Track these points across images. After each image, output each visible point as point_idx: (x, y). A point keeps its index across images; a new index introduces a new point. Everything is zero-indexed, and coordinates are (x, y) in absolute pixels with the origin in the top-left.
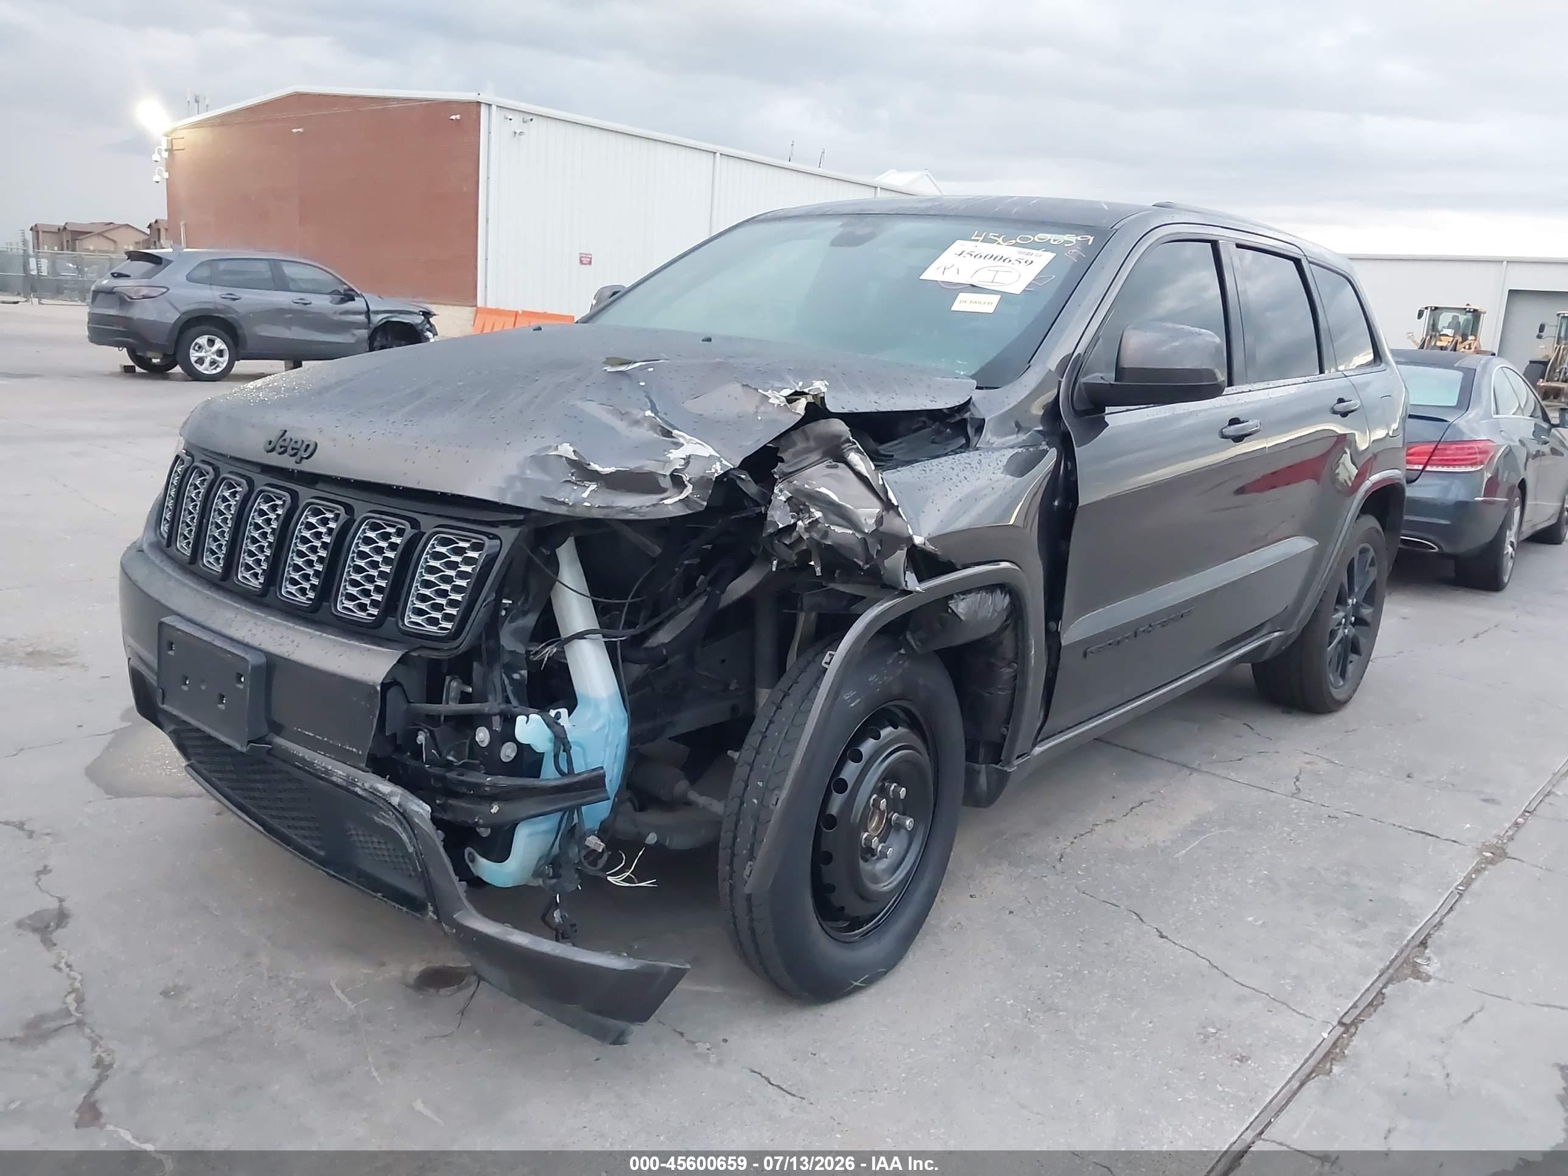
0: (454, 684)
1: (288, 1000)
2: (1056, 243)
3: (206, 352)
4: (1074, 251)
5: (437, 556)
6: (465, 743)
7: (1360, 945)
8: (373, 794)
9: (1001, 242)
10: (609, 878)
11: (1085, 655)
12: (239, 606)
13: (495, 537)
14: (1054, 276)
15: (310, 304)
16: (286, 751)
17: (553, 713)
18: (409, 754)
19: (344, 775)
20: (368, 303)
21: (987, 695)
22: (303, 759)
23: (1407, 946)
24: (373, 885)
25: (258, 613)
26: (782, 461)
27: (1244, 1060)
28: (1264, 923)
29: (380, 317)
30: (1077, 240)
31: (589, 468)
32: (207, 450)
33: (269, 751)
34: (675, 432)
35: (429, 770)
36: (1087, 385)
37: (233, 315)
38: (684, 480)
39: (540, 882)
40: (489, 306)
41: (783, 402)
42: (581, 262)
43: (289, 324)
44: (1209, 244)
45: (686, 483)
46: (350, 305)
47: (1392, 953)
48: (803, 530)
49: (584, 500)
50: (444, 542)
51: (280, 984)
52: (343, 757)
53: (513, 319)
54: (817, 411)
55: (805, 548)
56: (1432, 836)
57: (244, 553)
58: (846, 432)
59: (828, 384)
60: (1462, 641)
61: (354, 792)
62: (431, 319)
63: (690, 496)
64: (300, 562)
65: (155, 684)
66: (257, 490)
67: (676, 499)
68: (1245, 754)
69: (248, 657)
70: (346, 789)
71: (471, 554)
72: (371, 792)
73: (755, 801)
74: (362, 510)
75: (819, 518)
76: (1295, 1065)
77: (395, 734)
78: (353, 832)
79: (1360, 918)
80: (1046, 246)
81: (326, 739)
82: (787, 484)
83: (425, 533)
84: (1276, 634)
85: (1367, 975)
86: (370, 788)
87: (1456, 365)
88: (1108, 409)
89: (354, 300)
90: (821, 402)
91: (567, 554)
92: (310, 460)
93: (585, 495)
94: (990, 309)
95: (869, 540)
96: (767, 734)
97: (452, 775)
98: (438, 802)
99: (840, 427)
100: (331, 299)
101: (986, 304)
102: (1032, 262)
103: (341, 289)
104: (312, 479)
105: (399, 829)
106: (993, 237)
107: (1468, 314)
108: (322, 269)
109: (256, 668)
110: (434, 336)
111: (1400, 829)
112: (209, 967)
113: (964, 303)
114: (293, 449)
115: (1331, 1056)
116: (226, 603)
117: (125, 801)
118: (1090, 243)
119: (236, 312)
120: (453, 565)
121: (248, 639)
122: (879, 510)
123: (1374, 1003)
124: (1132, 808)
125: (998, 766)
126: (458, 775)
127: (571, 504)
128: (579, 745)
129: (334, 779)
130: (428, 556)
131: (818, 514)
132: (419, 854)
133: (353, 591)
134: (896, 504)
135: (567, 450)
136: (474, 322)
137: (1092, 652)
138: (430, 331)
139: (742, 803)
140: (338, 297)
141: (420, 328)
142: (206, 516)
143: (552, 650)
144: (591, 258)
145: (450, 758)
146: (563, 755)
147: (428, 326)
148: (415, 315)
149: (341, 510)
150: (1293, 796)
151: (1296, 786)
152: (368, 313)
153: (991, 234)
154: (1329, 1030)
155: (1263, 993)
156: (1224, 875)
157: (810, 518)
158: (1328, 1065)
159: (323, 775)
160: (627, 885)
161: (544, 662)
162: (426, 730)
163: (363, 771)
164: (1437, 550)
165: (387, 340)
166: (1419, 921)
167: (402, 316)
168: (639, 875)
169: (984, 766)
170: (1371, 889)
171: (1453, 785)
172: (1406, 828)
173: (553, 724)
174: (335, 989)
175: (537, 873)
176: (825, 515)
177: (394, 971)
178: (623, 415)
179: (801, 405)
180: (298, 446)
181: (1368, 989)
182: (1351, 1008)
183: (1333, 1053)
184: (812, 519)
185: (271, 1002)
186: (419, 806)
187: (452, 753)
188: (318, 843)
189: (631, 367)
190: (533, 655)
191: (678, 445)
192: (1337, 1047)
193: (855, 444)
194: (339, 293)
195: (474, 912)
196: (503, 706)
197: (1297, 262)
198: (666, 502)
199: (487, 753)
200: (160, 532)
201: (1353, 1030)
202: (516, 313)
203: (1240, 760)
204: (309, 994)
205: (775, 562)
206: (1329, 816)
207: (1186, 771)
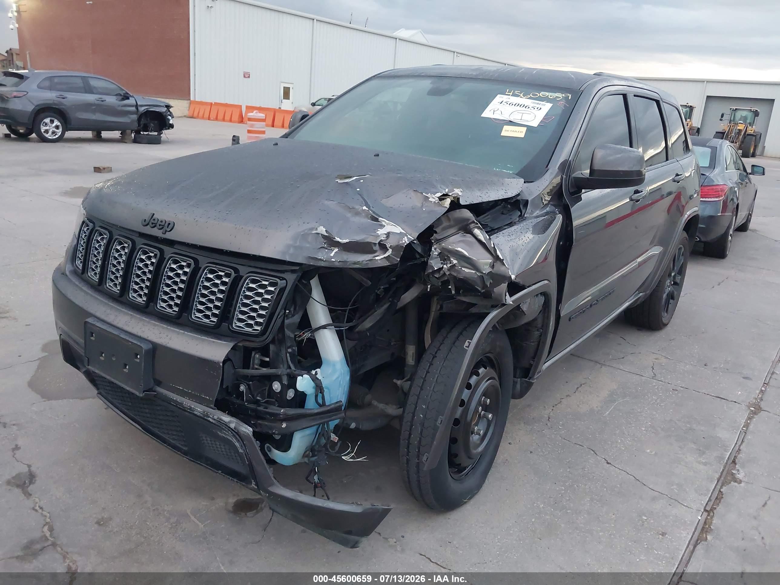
0: (257, 356)
1: (166, 524)
2: (552, 98)
3: (49, 127)
4: (562, 102)
5: (250, 289)
6: (266, 389)
7: (705, 464)
8: (219, 421)
9: (522, 97)
10: (343, 457)
11: (570, 320)
12: (132, 314)
13: (283, 279)
14: (554, 117)
15: (105, 101)
16: (166, 396)
17: (313, 372)
18: (234, 396)
19: (202, 411)
20: (137, 100)
21: (524, 345)
22: (176, 401)
23: (726, 463)
24: (215, 466)
25: (144, 318)
26: (436, 232)
27: (664, 535)
28: (655, 453)
29: (143, 108)
30: (562, 96)
31: (334, 240)
32: (104, 221)
33: (155, 396)
34: (380, 219)
35: (247, 405)
36: (574, 178)
37: (64, 107)
38: (387, 246)
39: (306, 460)
40: (197, 100)
41: (437, 200)
42: (245, 77)
43: (94, 112)
44: (622, 96)
45: (388, 248)
46: (126, 102)
47: (721, 468)
48: (447, 270)
49: (332, 257)
50: (254, 281)
51: (160, 513)
52: (201, 401)
53: (210, 107)
54: (456, 205)
55: (446, 279)
56: (724, 399)
57: (132, 283)
58: (472, 217)
59: (462, 190)
60: (713, 287)
61: (208, 420)
62: (170, 109)
63: (391, 255)
64: (167, 290)
65: (83, 354)
66: (138, 248)
67: (382, 257)
68: (625, 355)
69: (142, 345)
70: (203, 418)
71: (270, 288)
72: (218, 421)
73: (422, 416)
74: (203, 261)
75: (456, 263)
76: (689, 536)
77: (228, 386)
78: (204, 438)
79: (701, 449)
80: (546, 99)
81: (190, 391)
82: (439, 245)
83: (244, 276)
84: (641, 294)
85: (712, 481)
86: (218, 418)
87: (707, 145)
88: (583, 191)
89: (129, 99)
90: (457, 200)
91: (315, 283)
92: (170, 232)
93: (332, 255)
94: (522, 135)
95: (485, 277)
96: (426, 379)
97: (261, 408)
98: (252, 422)
99: (467, 214)
100: (116, 98)
101: (520, 133)
102: (541, 109)
103: (122, 93)
104: (171, 243)
105: (234, 440)
106: (517, 93)
107: (687, 108)
108: (109, 81)
109: (147, 352)
110: (172, 118)
111: (708, 396)
112: (119, 505)
113: (508, 131)
114: (160, 225)
115: (705, 530)
116: (123, 311)
117: (54, 402)
118: (570, 98)
119: (65, 105)
120: (260, 295)
121: (140, 334)
122: (491, 261)
123: (719, 497)
124: (578, 388)
125: (527, 380)
126: (264, 408)
127: (324, 260)
128: (328, 388)
129: (196, 413)
130: (245, 289)
131: (455, 262)
132: (247, 455)
133: (201, 307)
134: (502, 258)
135: (322, 230)
136: (189, 108)
137: (573, 318)
138: (170, 116)
139: (414, 416)
140: (121, 97)
141: (165, 114)
142: (107, 260)
143: (307, 335)
144: (249, 75)
145: (258, 398)
146: (320, 395)
147: (169, 113)
148: (162, 107)
149: (192, 262)
150: (653, 378)
151: (653, 372)
152: (137, 106)
153: (516, 91)
154: (700, 515)
155: (664, 494)
156: (630, 426)
157: (450, 264)
158: (705, 535)
159: (188, 410)
160: (352, 460)
161: (304, 342)
162: (245, 384)
163: (212, 409)
164: (698, 240)
165: (147, 120)
166: (729, 449)
167: (155, 108)
168: (358, 455)
169: (519, 379)
170: (702, 431)
171: (727, 369)
172: (711, 395)
173: (314, 379)
174: (191, 516)
175: (305, 456)
176: (458, 262)
177: (220, 503)
178: (350, 209)
179: (447, 202)
180: (163, 224)
181: (714, 490)
182: (708, 501)
183: (705, 528)
184: (451, 264)
185: (157, 526)
186: (246, 428)
187: (259, 395)
188: (183, 443)
189: (351, 180)
190: (298, 337)
191: (382, 226)
192: (706, 524)
193: (478, 224)
194: (121, 95)
195: (279, 486)
196: (288, 371)
197: (658, 102)
198: (377, 258)
199: (279, 396)
200: (76, 265)
201: (712, 514)
202: (211, 104)
203: (623, 358)
204: (177, 520)
205: (429, 286)
206: (673, 390)
207: (599, 366)
